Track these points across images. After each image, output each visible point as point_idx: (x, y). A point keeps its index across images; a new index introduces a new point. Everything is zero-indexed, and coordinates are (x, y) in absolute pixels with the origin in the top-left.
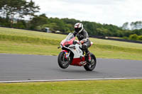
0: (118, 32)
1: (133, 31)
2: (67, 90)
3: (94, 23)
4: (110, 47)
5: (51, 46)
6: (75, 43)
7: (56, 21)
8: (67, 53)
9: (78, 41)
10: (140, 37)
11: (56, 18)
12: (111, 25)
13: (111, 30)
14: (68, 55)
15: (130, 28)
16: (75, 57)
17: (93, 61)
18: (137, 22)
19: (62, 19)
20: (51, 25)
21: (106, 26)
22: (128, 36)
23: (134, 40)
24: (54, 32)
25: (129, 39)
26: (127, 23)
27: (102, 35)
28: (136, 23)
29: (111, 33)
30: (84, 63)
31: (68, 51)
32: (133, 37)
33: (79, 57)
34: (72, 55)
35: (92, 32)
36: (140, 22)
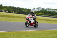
1: (37, 11)
2: (11, 35)
3: (22, 8)
5: (4, 18)
6: (31, 17)
7: (6, 7)
8: (28, 21)
9: (32, 17)
10: (40, 13)
11: (6, 6)
12: (28, 9)
13: (28, 11)
15: (36, 10)
16: (31, 23)
19: (9, 7)
20: (4, 9)
21: (26, 9)
24: (5, 12)
26: (35, 8)
27: (25, 13)
28: (38, 8)
30: (34, 25)
32: (37, 14)
35: (21, 12)
36: (40, 8)
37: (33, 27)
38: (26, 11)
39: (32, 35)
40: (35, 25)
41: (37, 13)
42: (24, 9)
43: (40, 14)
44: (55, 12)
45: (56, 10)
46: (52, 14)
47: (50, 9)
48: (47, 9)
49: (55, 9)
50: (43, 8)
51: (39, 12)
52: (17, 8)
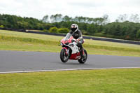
0: (39, 25)
1: (53, 24)
4: (30, 40)
10: (60, 29)
12: (31, 18)
13: (31, 23)
14: (68, 51)
15: (50, 21)
18: (57, 15)
21: (26, 19)
22: (48, 29)
23: (54, 33)
25: (49, 31)
26: (47, 17)
27: (23, 28)
28: (55, 16)
29: (31, 26)
31: (68, 48)
32: (53, 30)
34: (71, 51)
35: (12, 26)
36: (60, 15)
37: (77, 61)
38: (26, 23)
39: (40, 81)
40: (81, 58)
41: (52, 28)
42: (20, 19)
43: (60, 32)
44: (96, 25)
45: (98, 22)
46: (89, 31)
47: (84, 19)
48: (76, 17)
49: (97, 19)
50: (66, 16)
51: (57, 25)
52: (4, 15)
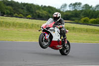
8: (47, 35)
17: (68, 46)
21: (44, 8)
28: (75, 4)
32: (85, 21)
33: (57, 40)
52: (22, 3)
